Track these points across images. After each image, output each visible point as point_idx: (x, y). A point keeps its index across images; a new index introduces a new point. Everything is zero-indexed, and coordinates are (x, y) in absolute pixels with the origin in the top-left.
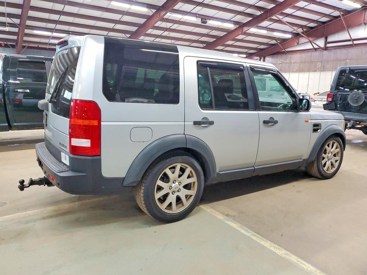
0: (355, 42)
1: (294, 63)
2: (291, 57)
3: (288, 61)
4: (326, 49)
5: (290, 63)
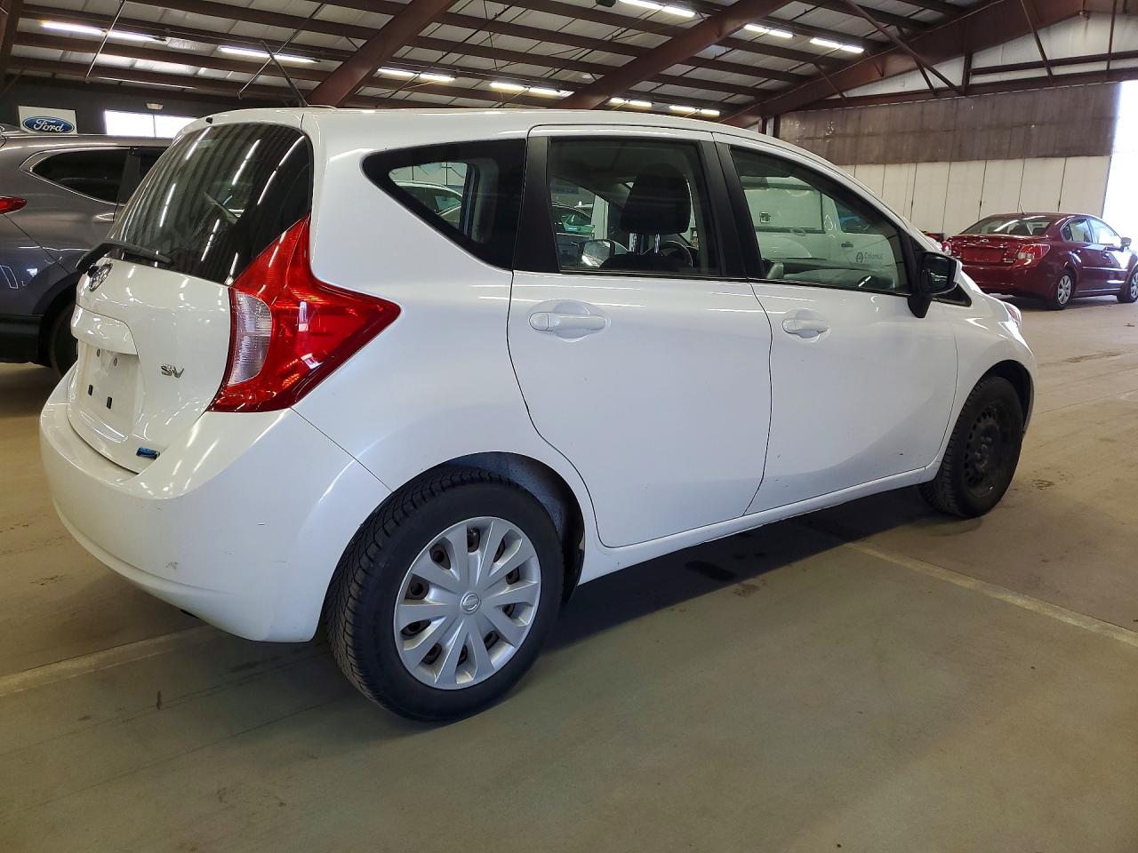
0: (1058, 71)
1: (870, 135)
2: (860, 118)
3: (850, 129)
4: (967, 90)
5: (857, 135)
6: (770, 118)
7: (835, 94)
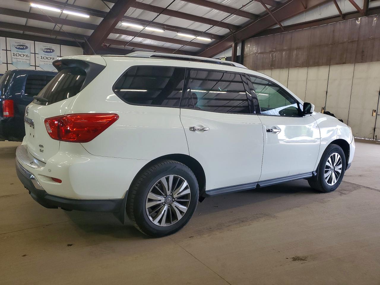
6: (239, 43)
7: (276, 24)
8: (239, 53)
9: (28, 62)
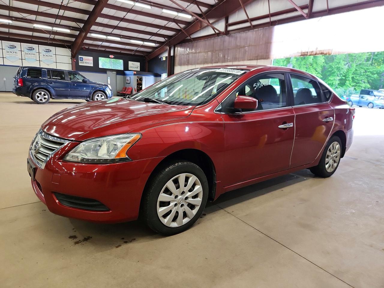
0: (255, 23)
2: (196, 46)
3: (194, 51)
4: (227, 33)
6: (172, 47)
7: (188, 37)
8: (172, 54)
9: (35, 58)
